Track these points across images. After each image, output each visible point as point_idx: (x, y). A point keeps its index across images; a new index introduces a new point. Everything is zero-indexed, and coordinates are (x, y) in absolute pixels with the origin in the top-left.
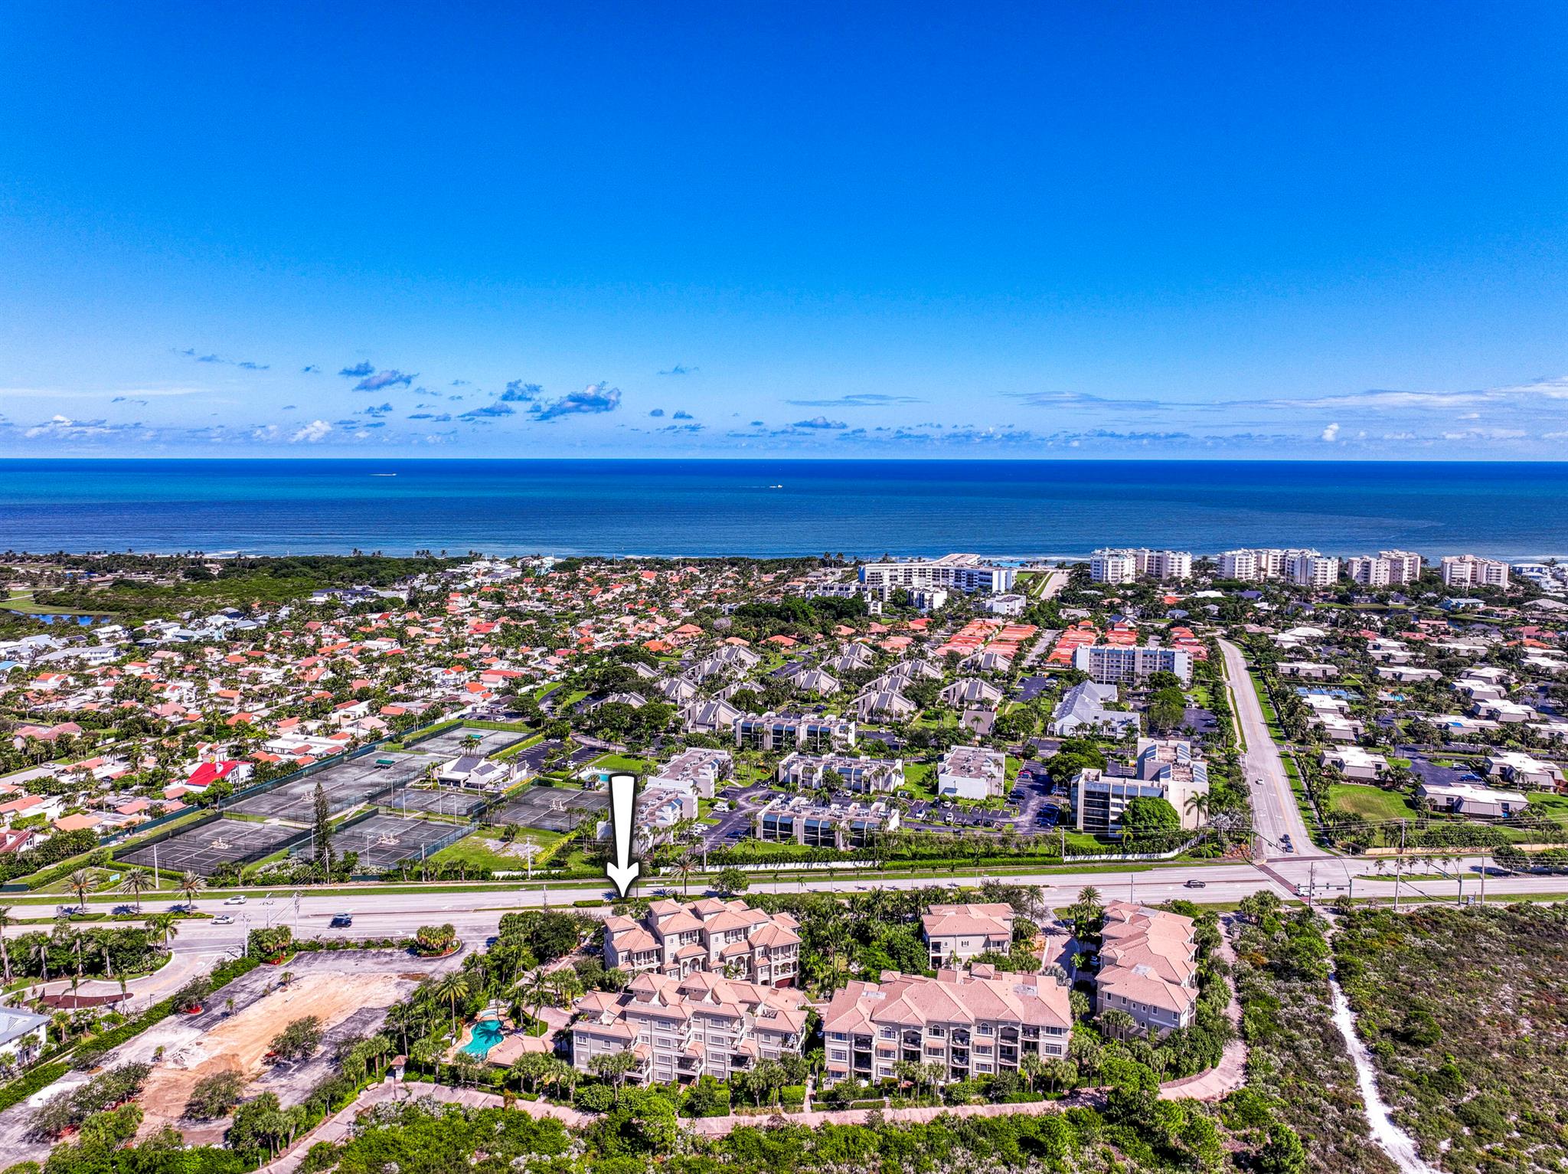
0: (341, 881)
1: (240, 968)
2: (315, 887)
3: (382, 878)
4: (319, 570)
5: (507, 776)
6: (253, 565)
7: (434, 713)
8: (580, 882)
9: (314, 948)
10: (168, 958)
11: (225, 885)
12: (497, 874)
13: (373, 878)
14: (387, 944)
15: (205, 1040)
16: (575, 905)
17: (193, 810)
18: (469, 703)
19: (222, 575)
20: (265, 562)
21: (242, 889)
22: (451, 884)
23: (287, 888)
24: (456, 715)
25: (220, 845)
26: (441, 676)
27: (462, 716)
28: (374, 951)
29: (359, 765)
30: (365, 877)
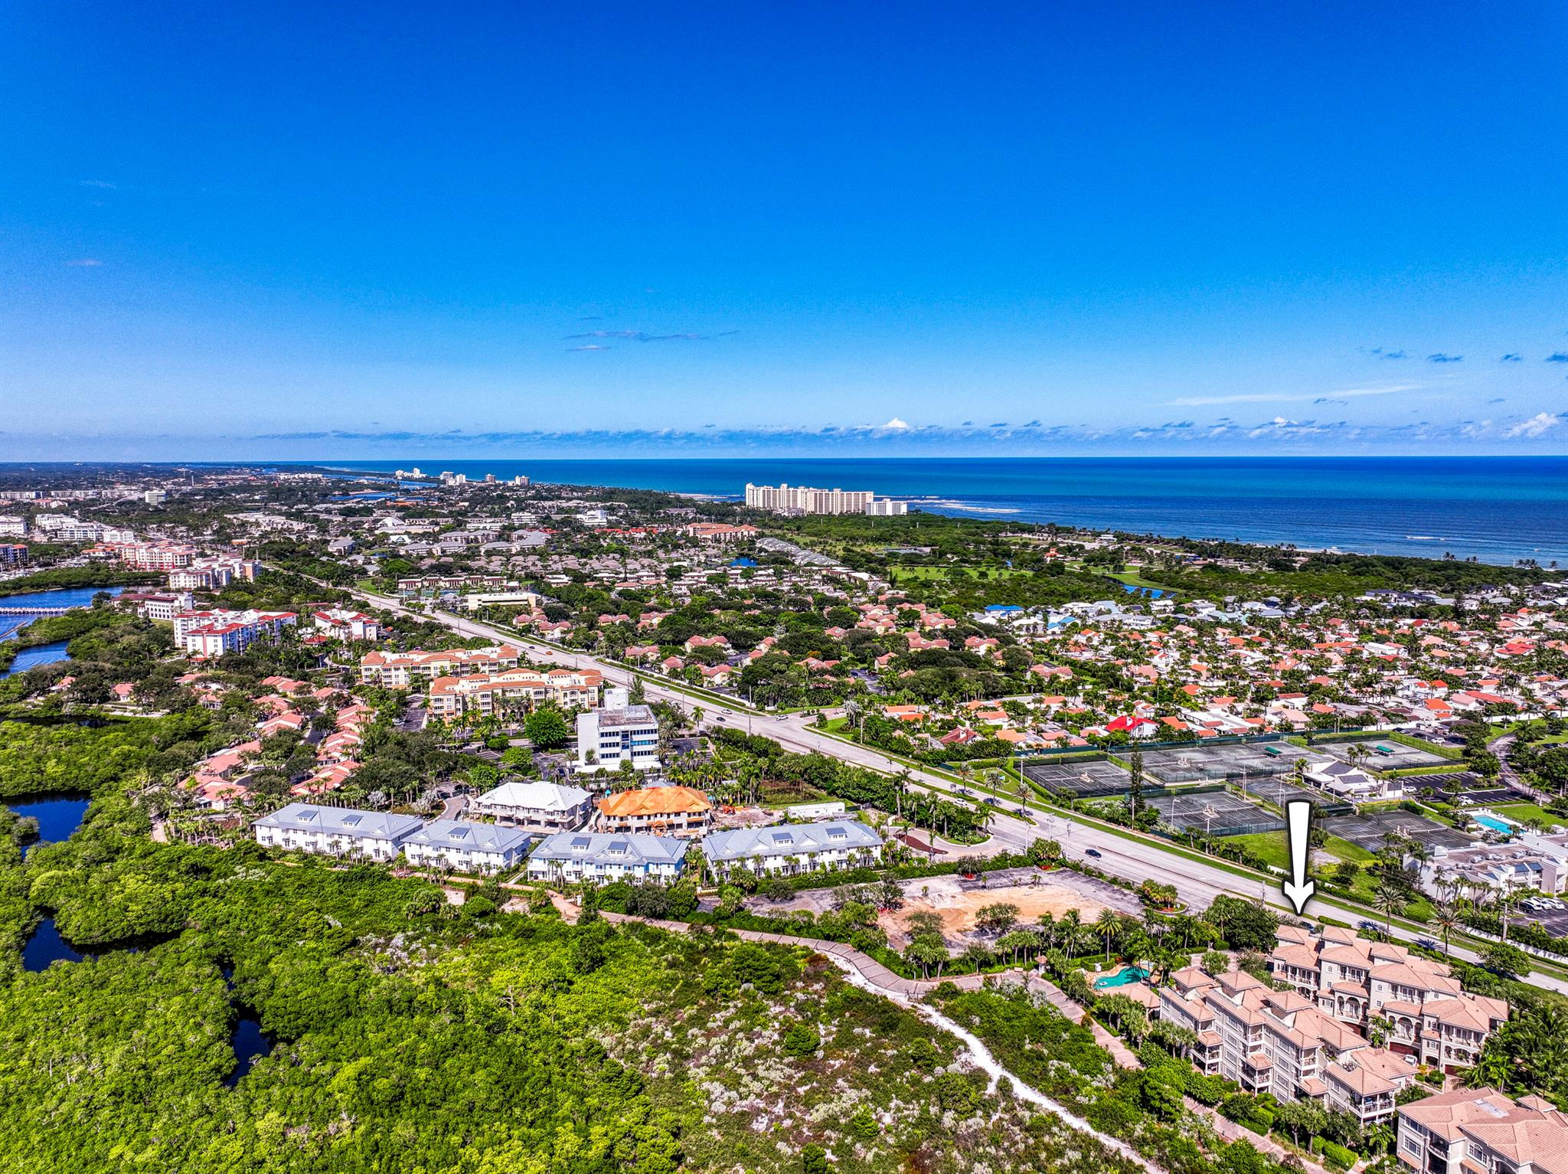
0: (1142, 830)
1: (1019, 862)
2: (1121, 828)
3: (1175, 839)
4: (1399, 570)
5: (1374, 791)
6: (1338, 561)
7: (1366, 720)
8: (1349, 903)
9: (1076, 868)
10: (985, 839)
11: (1062, 806)
12: (1272, 868)
13: (1167, 836)
14: (1128, 885)
15: (959, 897)
16: (1320, 919)
17: (1092, 749)
18: (1416, 718)
19: (1303, 568)
20: (1349, 559)
21: (1072, 813)
22: (1228, 863)
23: (1101, 822)
24: (1392, 727)
25: (1085, 778)
26: (1412, 688)
27: (1399, 730)
28: (1116, 887)
29: (1251, 749)
30: (1161, 834)
